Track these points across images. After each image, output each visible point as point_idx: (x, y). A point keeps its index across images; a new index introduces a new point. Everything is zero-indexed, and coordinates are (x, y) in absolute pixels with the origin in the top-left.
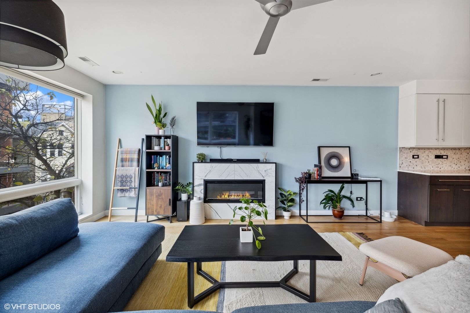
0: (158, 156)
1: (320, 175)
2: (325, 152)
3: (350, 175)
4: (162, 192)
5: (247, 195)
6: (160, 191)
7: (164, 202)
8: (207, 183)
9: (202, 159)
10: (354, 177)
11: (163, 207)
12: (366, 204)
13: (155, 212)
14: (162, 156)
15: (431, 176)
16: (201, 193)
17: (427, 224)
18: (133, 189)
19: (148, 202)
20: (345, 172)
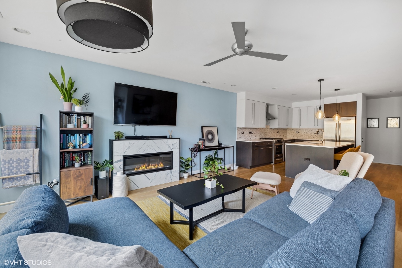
0: (69, 135)
1: (204, 145)
2: (205, 130)
3: (218, 145)
4: (81, 172)
5: (161, 165)
6: (80, 172)
7: (85, 183)
8: (125, 158)
9: (119, 137)
10: (220, 146)
11: (83, 188)
12: (224, 162)
13: (72, 195)
14: (74, 135)
15: (253, 143)
16: (120, 168)
17: (251, 167)
18: (31, 176)
19: (62, 186)
20: (215, 143)
